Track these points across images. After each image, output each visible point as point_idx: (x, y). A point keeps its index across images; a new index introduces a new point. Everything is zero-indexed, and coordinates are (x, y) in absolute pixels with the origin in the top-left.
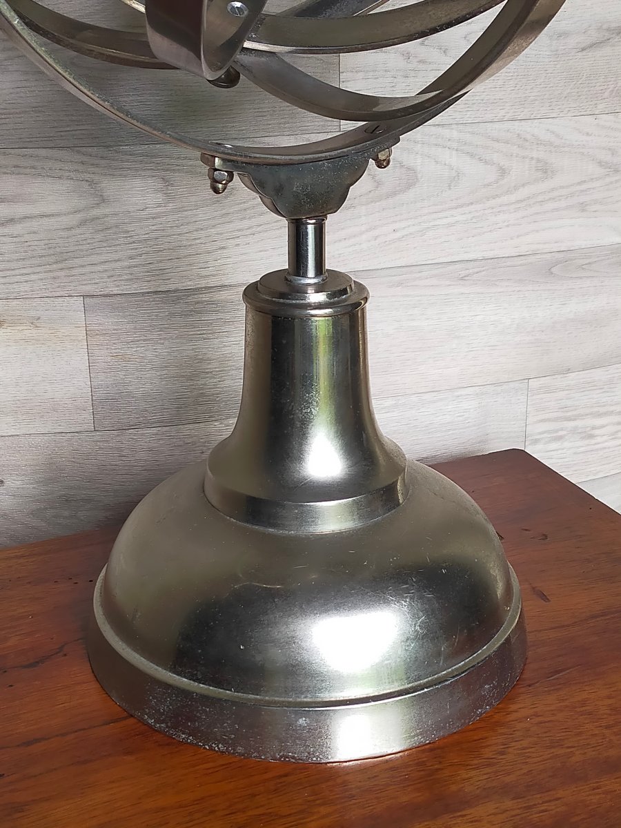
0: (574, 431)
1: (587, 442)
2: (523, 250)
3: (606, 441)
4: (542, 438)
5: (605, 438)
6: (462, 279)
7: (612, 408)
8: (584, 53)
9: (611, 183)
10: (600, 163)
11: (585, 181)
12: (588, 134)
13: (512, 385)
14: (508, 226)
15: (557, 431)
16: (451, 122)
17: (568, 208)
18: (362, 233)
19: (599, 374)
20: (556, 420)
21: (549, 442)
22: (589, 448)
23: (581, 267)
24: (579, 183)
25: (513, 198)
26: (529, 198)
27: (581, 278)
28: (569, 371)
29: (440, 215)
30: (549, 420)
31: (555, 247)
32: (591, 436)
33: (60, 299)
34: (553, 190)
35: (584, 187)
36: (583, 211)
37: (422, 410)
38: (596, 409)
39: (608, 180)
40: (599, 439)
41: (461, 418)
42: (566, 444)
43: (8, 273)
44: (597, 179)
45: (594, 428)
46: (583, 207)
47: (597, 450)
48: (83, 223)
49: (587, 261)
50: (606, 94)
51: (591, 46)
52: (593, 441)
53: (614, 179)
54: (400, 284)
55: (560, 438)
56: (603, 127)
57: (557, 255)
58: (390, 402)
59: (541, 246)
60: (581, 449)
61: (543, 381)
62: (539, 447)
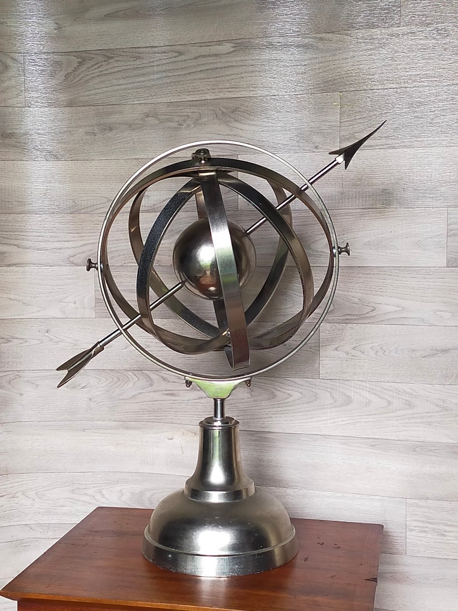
0: (434, 529)
1: (440, 537)
2: (401, 438)
3: (453, 540)
4: (415, 530)
5: (453, 538)
6: (372, 446)
7: (455, 524)
8: (425, 358)
9: (444, 415)
10: (437, 405)
11: (430, 412)
12: (429, 392)
13: (398, 499)
14: (393, 426)
15: (424, 527)
16: (367, 380)
17: (422, 423)
18: (328, 420)
20: (423, 522)
21: (419, 532)
22: (443, 541)
23: (431, 450)
24: (427, 413)
25: (395, 414)
26: (403, 416)
27: (431, 456)
28: (428, 499)
29: (363, 417)
30: (418, 521)
31: (417, 439)
32: (444, 535)
34: (414, 414)
35: (429, 414)
36: (430, 425)
37: (354, 501)
38: (446, 522)
39: (442, 413)
40: (449, 538)
42: (429, 536)
43: (200, 416)
44: (436, 412)
45: (445, 531)
46: (430, 424)
49: (433, 448)
51: (427, 356)
52: (445, 538)
53: (445, 413)
54: (344, 444)
55: (425, 532)
56: (437, 390)
57: (418, 443)
58: (339, 495)
59: (409, 438)
60: (439, 541)
61: (414, 501)
62: (413, 533)
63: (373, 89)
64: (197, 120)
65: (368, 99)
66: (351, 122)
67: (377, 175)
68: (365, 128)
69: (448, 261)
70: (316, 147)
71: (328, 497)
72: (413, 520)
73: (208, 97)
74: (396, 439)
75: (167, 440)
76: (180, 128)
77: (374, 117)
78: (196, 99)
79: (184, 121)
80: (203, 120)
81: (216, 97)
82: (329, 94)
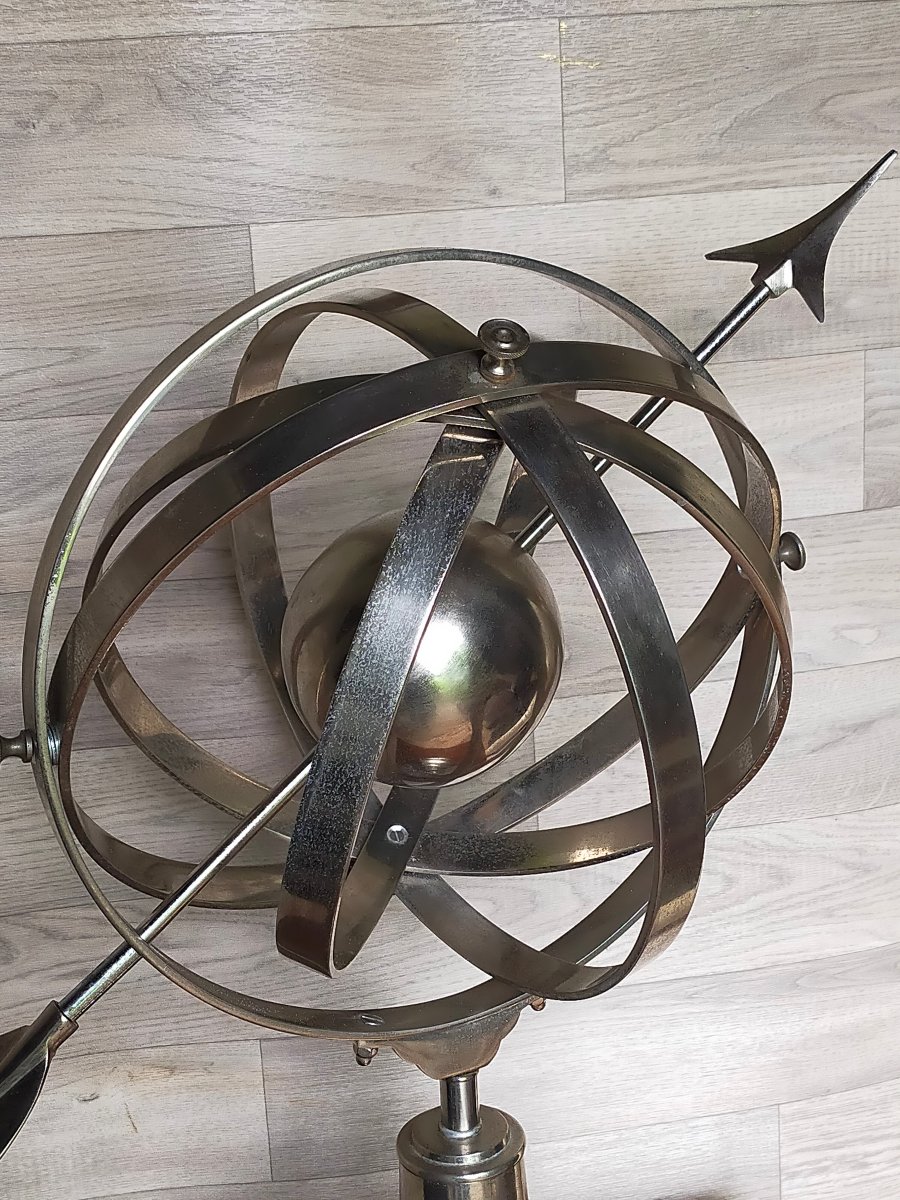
1: (860, 1171)
2: (761, 962)
3: (884, 1169)
4: (801, 1171)
5: (883, 1165)
6: (690, 997)
7: (890, 1131)
8: (815, 754)
9: (862, 884)
10: (846, 865)
11: (828, 886)
13: (759, 1112)
14: (740, 938)
15: (820, 1161)
17: (811, 914)
19: (865, 1094)
20: (817, 1149)
21: (812, 1174)
22: (863, 1178)
23: (833, 977)
24: (823, 888)
25: (744, 907)
26: (763, 907)
27: (833, 989)
28: (828, 1092)
30: (808, 1149)
31: (799, 957)
32: (865, 1165)
33: (236, 1043)
34: (791, 897)
35: (827, 891)
36: (830, 916)
37: (651, 1144)
38: (868, 1133)
39: (857, 881)
40: (875, 1168)
41: (698, 1153)
42: (833, 1176)
44: (844, 882)
45: (866, 1155)
46: (829, 913)
47: (874, 1180)
48: (260, 965)
49: (840, 970)
50: (847, 793)
51: (823, 747)
52: (867, 1171)
53: (865, 880)
55: (825, 1169)
56: (846, 827)
57: (802, 966)
58: (611, 1137)
59: (782, 957)
60: (853, 1181)
61: (796, 1106)
62: (798, 1181)
63: (658, 12)
64: (85, 109)
65: (646, 43)
66: (597, 114)
67: (678, 271)
68: (641, 132)
69: (868, 494)
70: (493, 192)
71: (583, 1150)
72: (798, 1151)
73: (122, 28)
74: (749, 968)
75: (76, 1102)
76: (26, 137)
77: (665, 97)
78: (78, 35)
79: (41, 110)
80: (112, 109)
81: (153, 30)
82: (525, 24)
